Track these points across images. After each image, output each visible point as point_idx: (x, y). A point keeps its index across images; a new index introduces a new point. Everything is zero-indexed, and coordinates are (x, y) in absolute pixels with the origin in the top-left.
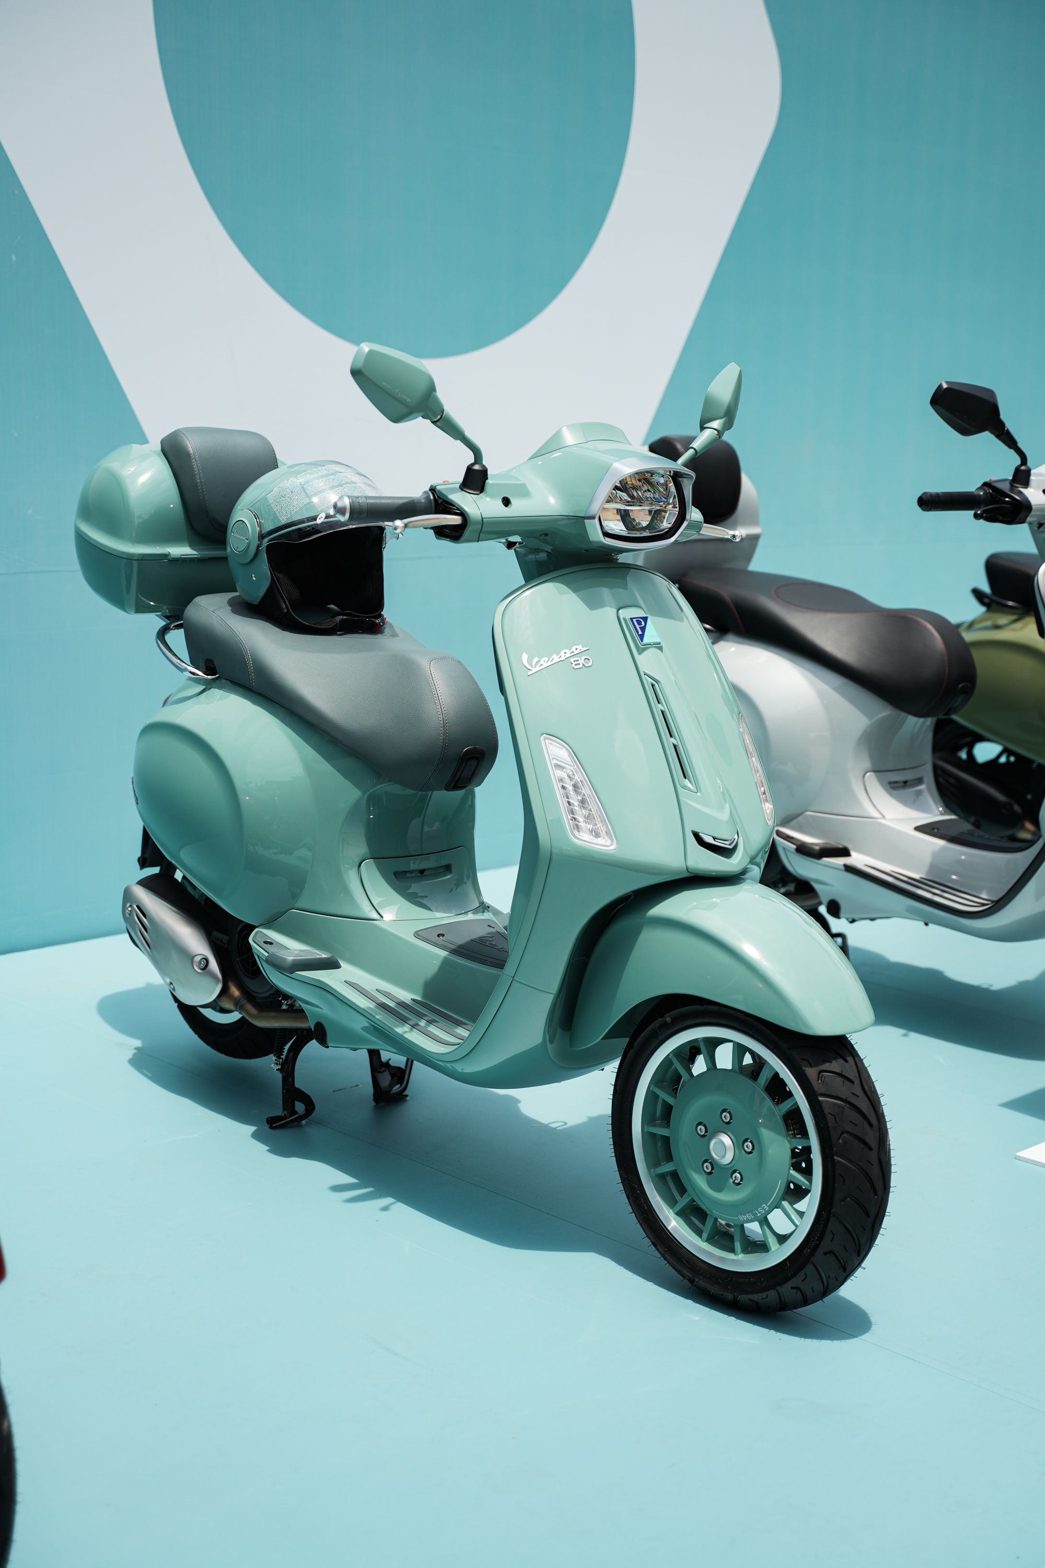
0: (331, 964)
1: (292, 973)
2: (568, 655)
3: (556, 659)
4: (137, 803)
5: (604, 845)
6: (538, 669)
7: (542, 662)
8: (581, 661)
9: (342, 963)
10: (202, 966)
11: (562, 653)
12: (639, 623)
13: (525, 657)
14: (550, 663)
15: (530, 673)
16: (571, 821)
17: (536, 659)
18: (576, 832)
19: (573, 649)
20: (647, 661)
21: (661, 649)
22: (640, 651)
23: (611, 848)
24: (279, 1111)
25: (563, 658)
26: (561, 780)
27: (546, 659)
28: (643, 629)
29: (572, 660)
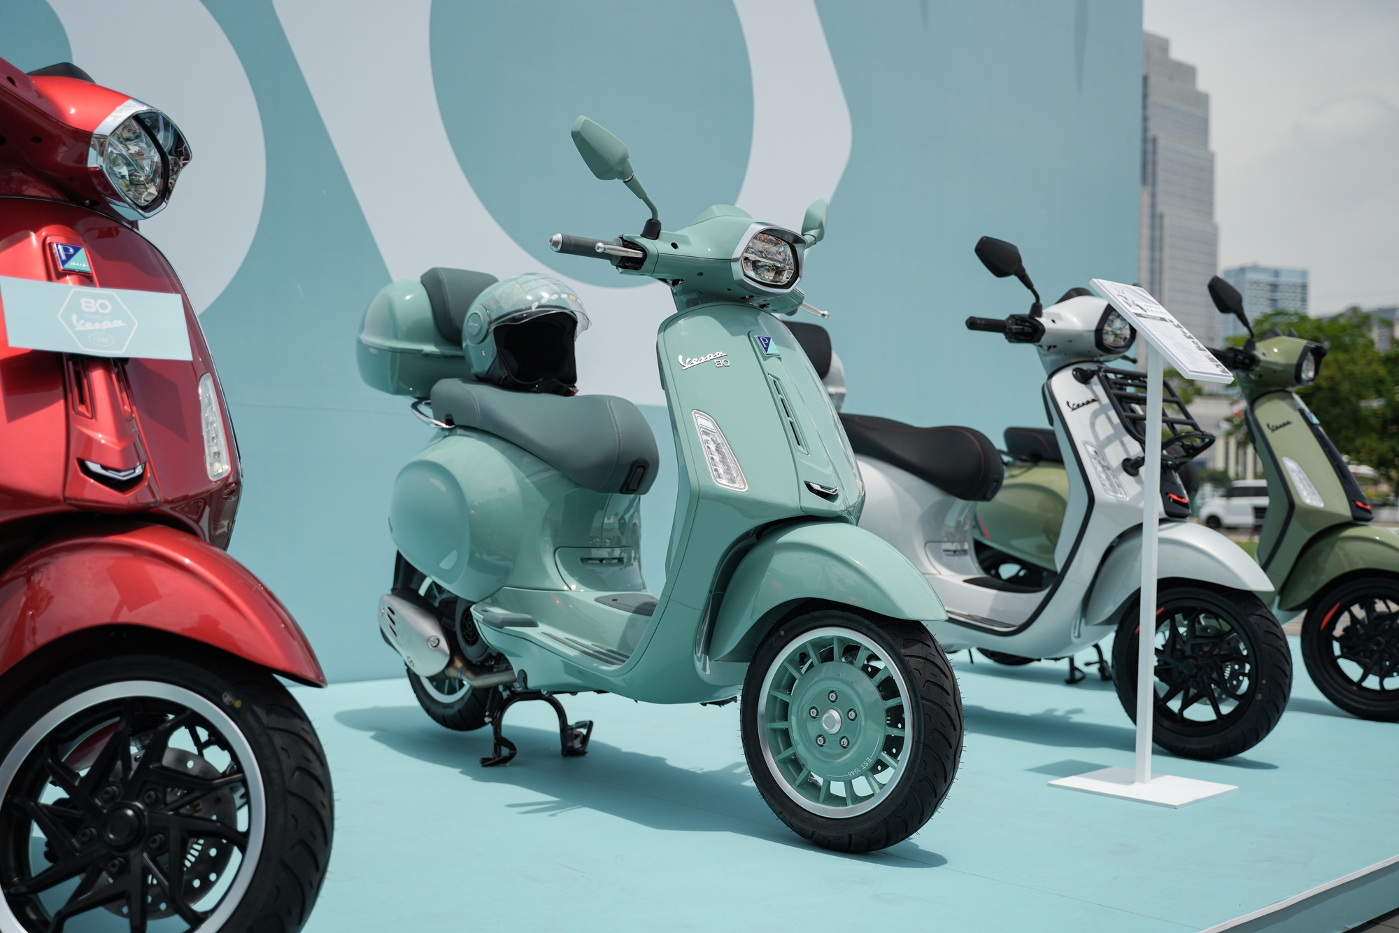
0: (532, 624)
1: (501, 628)
2: (712, 357)
3: (703, 359)
4: (392, 531)
5: (739, 488)
6: (689, 366)
7: (693, 361)
8: (722, 362)
9: (539, 624)
10: (434, 645)
11: (708, 356)
12: (764, 340)
13: (680, 358)
14: (698, 362)
15: (684, 368)
16: (715, 472)
17: (689, 359)
18: (718, 480)
19: (716, 354)
20: (771, 365)
21: (780, 359)
22: (765, 360)
23: (744, 490)
24: (489, 753)
25: (708, 359)
26: (707, 441)
27: (696, 359)
28: (767, 345)
29: (715, 361)
